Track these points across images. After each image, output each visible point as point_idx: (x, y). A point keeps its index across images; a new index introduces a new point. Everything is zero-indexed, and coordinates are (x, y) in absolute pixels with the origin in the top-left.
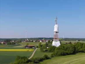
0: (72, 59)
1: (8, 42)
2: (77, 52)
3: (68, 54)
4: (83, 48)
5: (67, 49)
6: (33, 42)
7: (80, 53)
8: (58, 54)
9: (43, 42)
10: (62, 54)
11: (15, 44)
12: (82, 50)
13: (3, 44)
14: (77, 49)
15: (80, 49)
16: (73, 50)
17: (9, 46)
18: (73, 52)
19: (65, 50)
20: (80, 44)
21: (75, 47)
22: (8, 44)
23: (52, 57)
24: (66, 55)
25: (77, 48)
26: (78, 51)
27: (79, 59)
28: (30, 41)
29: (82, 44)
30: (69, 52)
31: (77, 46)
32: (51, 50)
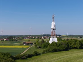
0: (62, 56)
1: (11, 39)
2: (70, 49)
3: (60, 50)
4: (77, 44)
5: (59, 45)
6: (35, 38)
7: (74, 49)
8: (50, 50)
9: (44, 39)
10: (54, 50)
11: (17, 40)
12: (75, 47)
13: (6, 41)
14: (70, 46)
15: (73, 45)
16: (66, 47)
17: (11, 43)
18: (65, 48)
19: (57, 47)
20: (73, 41)
21: (68, 43)
22: (10, 41)
23: (43, 53)
24: (58, 52)
25: (70, 44)
26: (71, 47)
27: (70, 55)
28: (32, 38)
29: (76, 41)
30: (62, 48)
31: (71, 42)
32: (45, 47)
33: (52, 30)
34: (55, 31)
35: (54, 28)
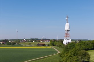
9: (43, 42)
18: (93, 48)
19: (86, 46)
30: (90, 47)
33: (66, 32)
34: (69, 32)
35: (69, 29)
